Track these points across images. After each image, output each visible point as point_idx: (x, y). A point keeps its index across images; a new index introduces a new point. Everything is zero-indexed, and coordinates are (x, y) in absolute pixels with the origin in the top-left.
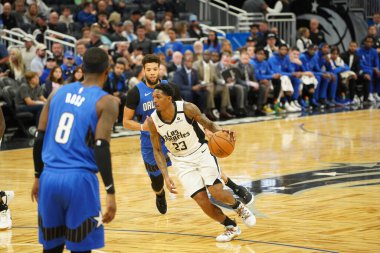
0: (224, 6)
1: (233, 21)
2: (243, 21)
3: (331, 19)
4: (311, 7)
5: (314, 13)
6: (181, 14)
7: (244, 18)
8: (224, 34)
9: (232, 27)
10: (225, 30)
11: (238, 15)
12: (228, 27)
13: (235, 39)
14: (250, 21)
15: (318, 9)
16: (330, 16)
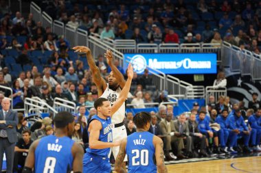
0: (177, 81)
1: (183, 91)
2: (190, 91)
3: (250, 91)
4: (237, 82)
5: (239, 87)
6: (147, 87)
7: (191, 89)
8: (177, 100)
9: (182, 96)
10: (177, 98)
11: (187, 88)
12: (179, 96)
13: (184, 103)
14: (195, 91)
15: (242, 83)
16: (251, 89)
